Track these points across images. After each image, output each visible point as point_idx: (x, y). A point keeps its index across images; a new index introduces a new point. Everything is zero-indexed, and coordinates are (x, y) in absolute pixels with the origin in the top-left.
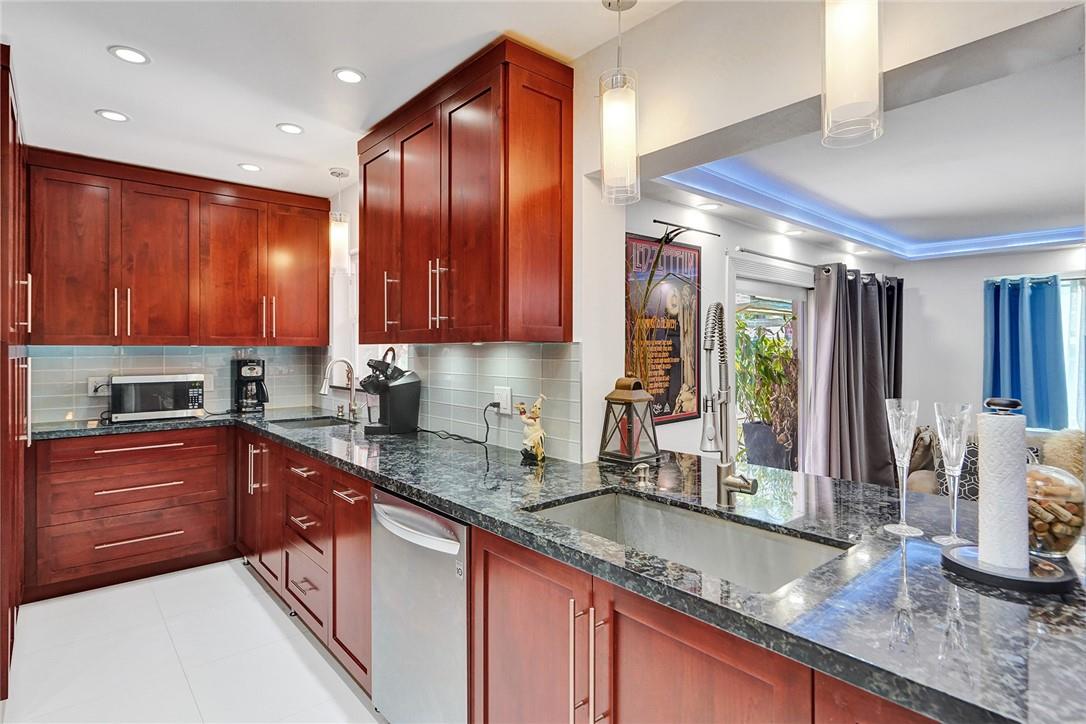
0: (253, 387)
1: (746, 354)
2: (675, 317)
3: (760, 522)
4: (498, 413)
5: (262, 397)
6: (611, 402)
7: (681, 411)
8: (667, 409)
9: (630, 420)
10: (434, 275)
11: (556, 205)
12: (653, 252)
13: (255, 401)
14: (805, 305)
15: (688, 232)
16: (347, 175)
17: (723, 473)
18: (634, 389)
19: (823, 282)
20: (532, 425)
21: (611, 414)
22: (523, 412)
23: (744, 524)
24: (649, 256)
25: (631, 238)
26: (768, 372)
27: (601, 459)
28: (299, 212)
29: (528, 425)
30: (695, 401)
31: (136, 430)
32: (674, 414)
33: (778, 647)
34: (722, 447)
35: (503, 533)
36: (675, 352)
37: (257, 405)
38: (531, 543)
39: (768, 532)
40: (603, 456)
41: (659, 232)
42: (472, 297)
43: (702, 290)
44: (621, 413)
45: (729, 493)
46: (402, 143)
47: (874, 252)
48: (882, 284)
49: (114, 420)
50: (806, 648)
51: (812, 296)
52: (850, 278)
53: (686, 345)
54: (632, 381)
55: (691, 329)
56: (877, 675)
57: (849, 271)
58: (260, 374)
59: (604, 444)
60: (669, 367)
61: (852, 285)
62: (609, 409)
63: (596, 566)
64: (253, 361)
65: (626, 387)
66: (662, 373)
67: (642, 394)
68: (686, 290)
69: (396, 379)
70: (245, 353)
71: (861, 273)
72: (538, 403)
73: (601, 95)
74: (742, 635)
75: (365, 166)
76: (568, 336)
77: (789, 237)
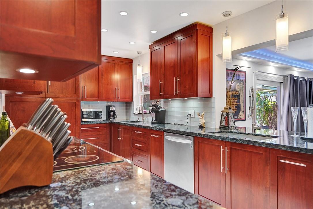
0: (112, 113)
1: (260, 104)
2: (238, 92)
3: (262, 135)
4: (190, 117)
5: (115, 116)
6: (222, 113)
7: (240, 118)
8: (236, 117)
9: (228, 117)
10: (176, 81)
11: (209, 61)
12: (232, 73)
13: (113, 117)
14: (280, 88)
15: (242, 67)
16: (141, 53)
17: (253, 125)
18: (229, 109)
19: (286, 81)
20: (202, 119)
21: (223, 116)
22: (199, 116)
23: (258, 136)
24: (231, 74)
25: (227, 70)
26: (267, 109)
27: (220, 127)
28: (125, 63)
29: (201, 119)
30: (244, 115)
31: (88, 123)
32: (238, 119)
33: (264, 146)
34: (253, 117)
35: (204, 136)
36: (238, 102)
37: (113, 118)
38: (211, 137)
39: (264, 137)
40: (221, 126)
41: (234, 68)
42: (187, 87)
43: (246, 83)
44: (225, 115)
45: (255, 130)
46: (164, 47)
47: (304, 70)
48: (307, 81)
49: (82, 121)
50: (269, 144)
51: (282, 84)
52: (295, 79)
53: (242, 99)
54: (229, 107)
55: (243, 95)
56: (280, 146)
57: (295, 77)
58: (114, 110)
59: (221, 123)
60: (236, 106)
61: (296, 81)
62: (222, 114)
63: (227, 139)
64: (112, 106)
65: (227, 109)
66: (235, 107)
67: (231, 111)
68: (242, 84)
69: (160, 109)
70: (110, 104)
71: (299, 77)
72: (203, 113)
73: (222, 38)
74: (257, 145)
75: (152, 52)
76: (211, 96)
77: (274, 67)
